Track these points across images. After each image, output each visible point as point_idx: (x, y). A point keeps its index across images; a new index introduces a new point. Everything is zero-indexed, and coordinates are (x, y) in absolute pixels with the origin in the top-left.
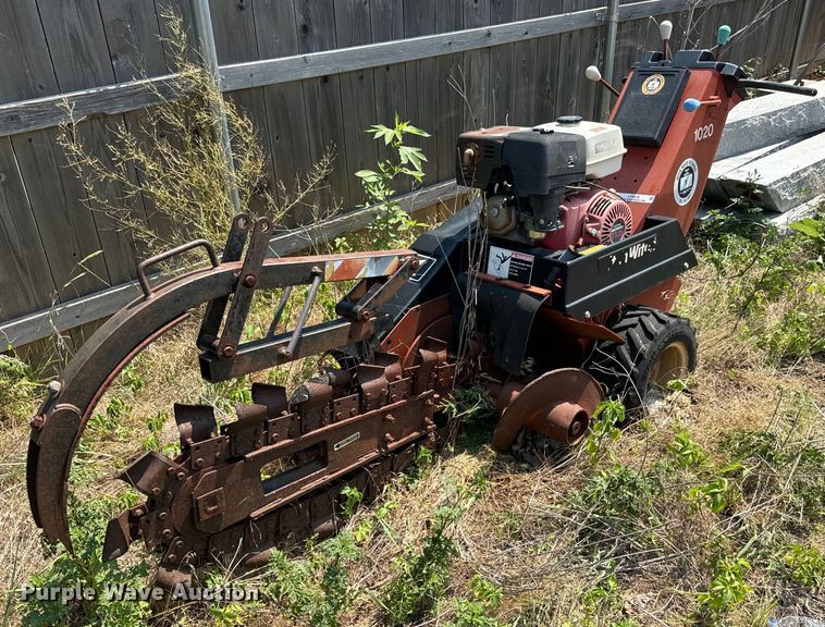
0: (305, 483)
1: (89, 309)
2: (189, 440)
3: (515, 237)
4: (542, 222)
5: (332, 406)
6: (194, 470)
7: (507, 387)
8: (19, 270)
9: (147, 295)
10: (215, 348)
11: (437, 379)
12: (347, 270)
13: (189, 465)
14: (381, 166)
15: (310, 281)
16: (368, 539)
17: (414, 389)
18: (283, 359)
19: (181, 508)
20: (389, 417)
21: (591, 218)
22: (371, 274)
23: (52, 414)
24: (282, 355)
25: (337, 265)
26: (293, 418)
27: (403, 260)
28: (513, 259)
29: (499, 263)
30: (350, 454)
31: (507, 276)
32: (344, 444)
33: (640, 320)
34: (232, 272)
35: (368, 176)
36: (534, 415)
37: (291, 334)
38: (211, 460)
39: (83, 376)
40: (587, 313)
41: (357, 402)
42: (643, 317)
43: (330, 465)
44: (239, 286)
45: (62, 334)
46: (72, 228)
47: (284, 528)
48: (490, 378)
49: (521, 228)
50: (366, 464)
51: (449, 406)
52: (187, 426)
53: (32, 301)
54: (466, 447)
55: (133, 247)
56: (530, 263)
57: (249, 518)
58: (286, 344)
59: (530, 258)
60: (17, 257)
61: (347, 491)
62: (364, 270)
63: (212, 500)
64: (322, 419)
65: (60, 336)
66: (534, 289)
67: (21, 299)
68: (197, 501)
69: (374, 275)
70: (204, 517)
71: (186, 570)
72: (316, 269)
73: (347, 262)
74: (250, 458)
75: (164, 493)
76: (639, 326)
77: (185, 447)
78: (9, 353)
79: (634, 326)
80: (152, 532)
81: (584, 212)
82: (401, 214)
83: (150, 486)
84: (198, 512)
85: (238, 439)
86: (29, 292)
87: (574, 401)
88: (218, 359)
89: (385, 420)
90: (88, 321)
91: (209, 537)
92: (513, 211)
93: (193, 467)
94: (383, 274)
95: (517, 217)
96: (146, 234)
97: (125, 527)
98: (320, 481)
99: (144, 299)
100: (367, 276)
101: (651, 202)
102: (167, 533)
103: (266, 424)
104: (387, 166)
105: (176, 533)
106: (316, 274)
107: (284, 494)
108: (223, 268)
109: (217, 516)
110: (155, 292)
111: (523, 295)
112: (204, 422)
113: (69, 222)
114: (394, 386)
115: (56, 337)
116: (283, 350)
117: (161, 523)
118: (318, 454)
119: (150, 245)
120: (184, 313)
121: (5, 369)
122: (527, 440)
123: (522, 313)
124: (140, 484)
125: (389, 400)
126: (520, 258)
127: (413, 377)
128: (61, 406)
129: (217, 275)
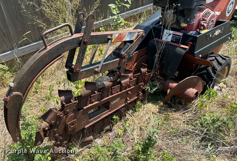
0: (102, 115)
1: (27, 50)
2: (64, 103)
3: (175, 26)
4: (189, 19)
5: (112, 89)
6: (66, 114)
7: (168, 81)
8: (4, 36)
9: (46, 47)
10: (73, 69)
11: (144, 78)
12: (120, 38)
13: (64, 113)
14: (117, 2)
15: (107, 42)
16: (122, 134)
17: (137, 82)
18: (96, 73)
19: (61, 127)
20: (129, 92)
21: (203, 19)
22: (128, 39)
23: (11, 96)
24: (96, 71)
25: (117, 35)
26: (99, 94)
27: (139, 34)
28: (173, 34)
29: (167, 36)
30: (116, 105)
31: (170, 41)
32: (114, 102)
33: (216, 58)
34: (79, 38)
35: (112, 6)
36: (179, 92)
37: (99, 63)
38: (72, 110)
39: (22, 81)
40: (200, 55)
41: (119, 88)
42: (217, 57)
43: (110, 109)
44: (82, 44)
45: (19, 58)
46: (19, 23)
47: (95, 129)
48: (161, 78)
49: (178, 22)
50: (121, 108)
51: (148, 88)
52: (63, 98)
53: (9, 47)
54: (151, 101)
55: (39, 29)
56: (181, 36)
57: (84, 128)
58: (98, 67)
59: (181, 34)
60: (3, 32)
61: (114, 117)
62: (125, 38)
63: (73, 124)
64: (108, 94)
65: (18, 59)
66: (182, 46)
67: (5, 46)
68: (67, 125)
69: (129, 40)
70: (70, 129)
71: (64, 146)
72: (109, 37)
73: (120, 34)
74: (85, 109)
75: (56, 123)
76: (215, 60)
77: (63, 106)
78: (3, 64)
79: (213, 60)
80: (52, 136)
81: (201, 17)
82: (122, 20)
83: (50, 121)
84: (68, 128)
85: (81, 102)
86: (8, 44)
87: (193, 88)
88: (74, 73)
89: (127, 93)
90: (26, 54)
91: (71, 135)
92: (175, 16)
93: (66, 113)
94: (132, 40)
95: (177, 18)
96: (43, 25)
97: (42, 134)
98: (106, 115)
99: (45, 49)
100: (126, 40)
101: (219, 14)
102: (57, 136)
103: (90, 97)
104: (118, 2)
105: (60, 135)
106: (109, 39)
107: (95, 119)
108: (76, 36)
109: (74, 129)
110: (49, 45)
111: (178, 49)
112: (69, 96)
113: (18, 20)
114: (131, 82)
115: (16, 59)
116: (97, 70)
117: (55, 133)
118: (106, 106)
119: (44, 29)
120: (61, 55)
121: (2, 69)
122: (172, 99)
123: (177, 55)
124: (47, 120)
125: (129, 87)
126: (177, 34)
127: (137, 78)
128: (15, 93)
129: (73, 39)
